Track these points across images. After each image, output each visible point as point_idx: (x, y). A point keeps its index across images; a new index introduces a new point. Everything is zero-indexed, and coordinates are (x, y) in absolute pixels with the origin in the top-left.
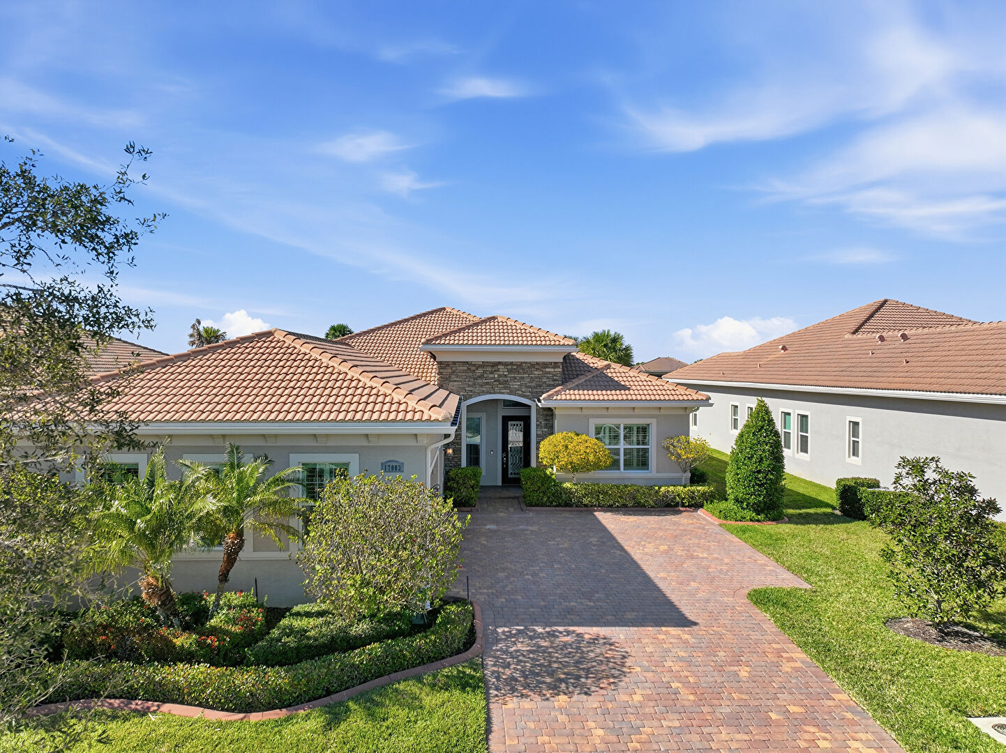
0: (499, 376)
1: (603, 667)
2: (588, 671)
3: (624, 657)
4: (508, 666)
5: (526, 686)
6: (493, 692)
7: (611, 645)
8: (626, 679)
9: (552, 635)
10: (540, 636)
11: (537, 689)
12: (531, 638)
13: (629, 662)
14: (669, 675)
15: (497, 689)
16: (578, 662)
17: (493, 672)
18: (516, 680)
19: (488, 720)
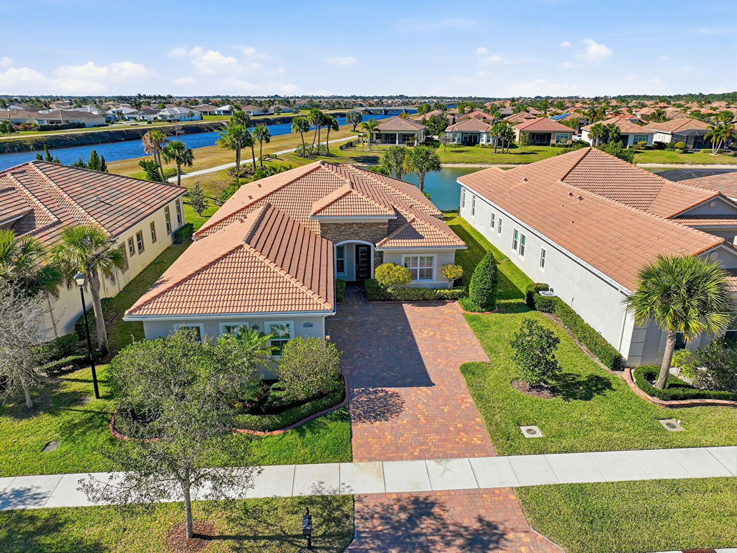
0: (354, 230)
1: (394, 408)
2: (388, 410)
3: (403, 403)
4: (358, 408)
5: (365, 418)
6: (353, 421)
7: (399, 397)
8: (401, 413)
9: (376, 392)
10: (370, 393)
11: (368, 419)
12: (367, 394)
13: (404, 405)
14: (418, 411)
15: (354, 419)
16: (385, 406)
17: (353, 411)
18: (361, 415)
19: (351, 433)
